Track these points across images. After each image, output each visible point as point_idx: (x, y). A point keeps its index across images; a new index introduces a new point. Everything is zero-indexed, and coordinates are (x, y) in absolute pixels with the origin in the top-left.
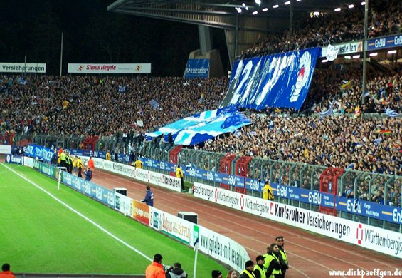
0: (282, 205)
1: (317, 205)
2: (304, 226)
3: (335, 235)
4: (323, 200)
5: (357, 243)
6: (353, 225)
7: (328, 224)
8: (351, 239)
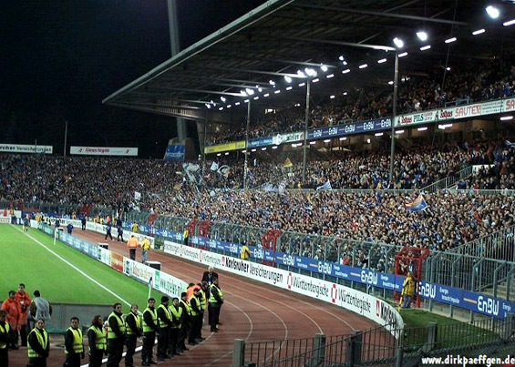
0: (231, 258)
1: (260, 259)
2: (247, 275)
3: (271, 282)
4: (265, 256)
5: (287, 288)
6: (285, 273)
7: (265, 272)
8: (283, 284)
